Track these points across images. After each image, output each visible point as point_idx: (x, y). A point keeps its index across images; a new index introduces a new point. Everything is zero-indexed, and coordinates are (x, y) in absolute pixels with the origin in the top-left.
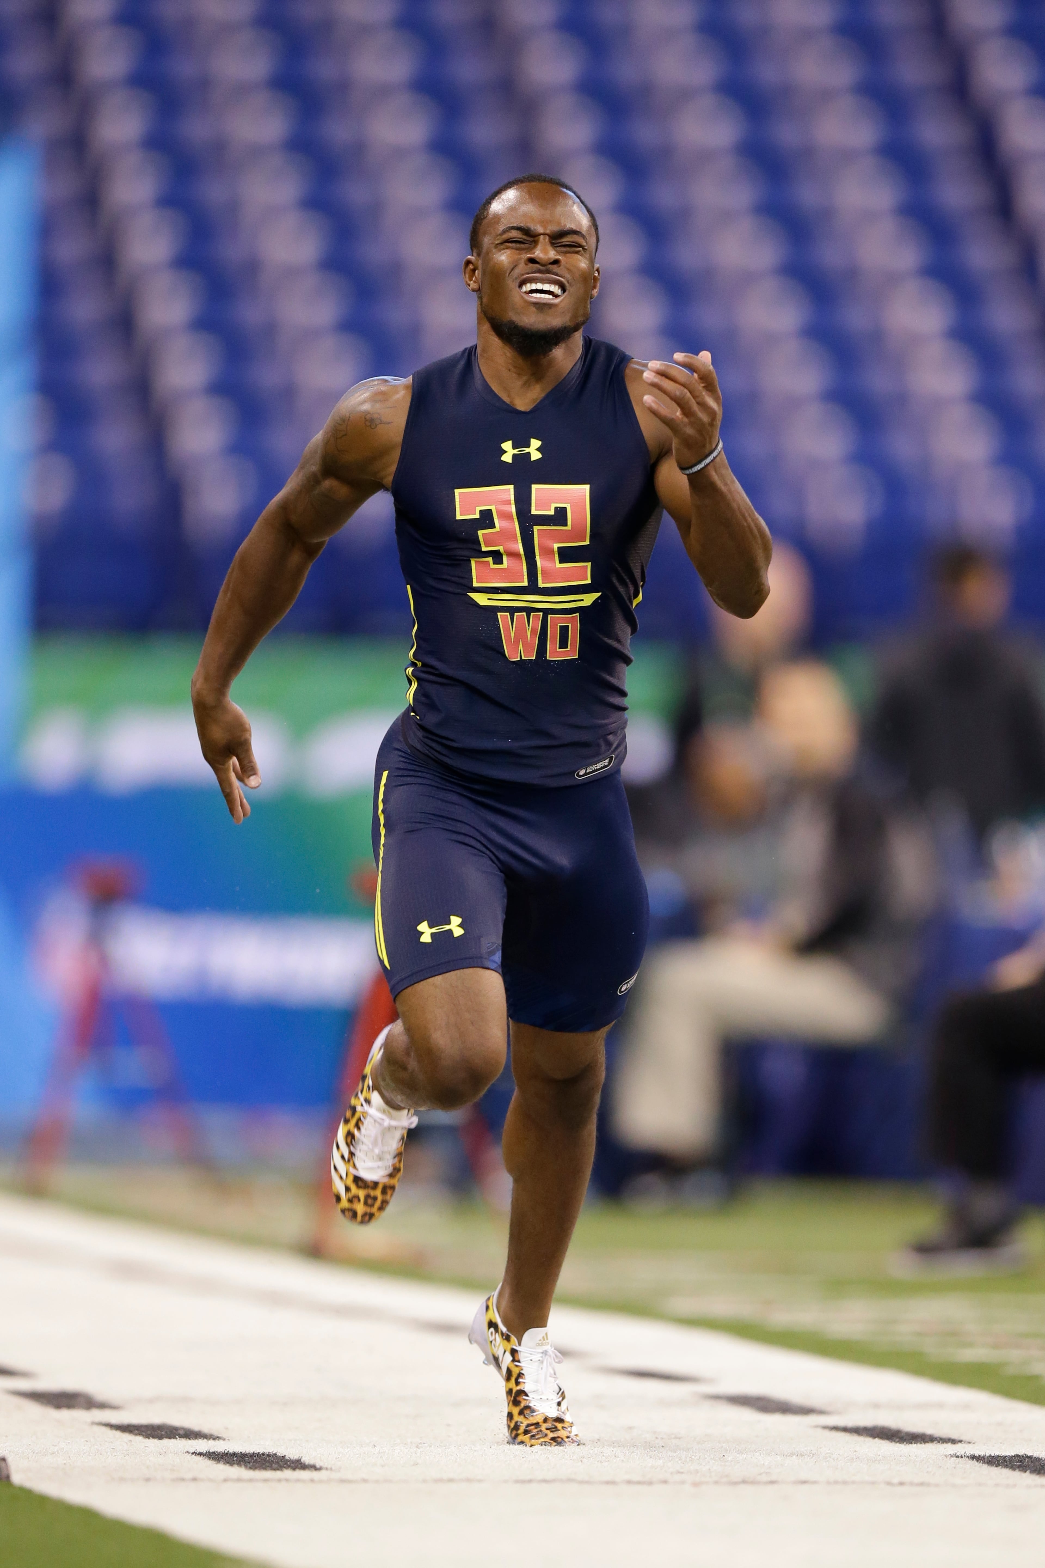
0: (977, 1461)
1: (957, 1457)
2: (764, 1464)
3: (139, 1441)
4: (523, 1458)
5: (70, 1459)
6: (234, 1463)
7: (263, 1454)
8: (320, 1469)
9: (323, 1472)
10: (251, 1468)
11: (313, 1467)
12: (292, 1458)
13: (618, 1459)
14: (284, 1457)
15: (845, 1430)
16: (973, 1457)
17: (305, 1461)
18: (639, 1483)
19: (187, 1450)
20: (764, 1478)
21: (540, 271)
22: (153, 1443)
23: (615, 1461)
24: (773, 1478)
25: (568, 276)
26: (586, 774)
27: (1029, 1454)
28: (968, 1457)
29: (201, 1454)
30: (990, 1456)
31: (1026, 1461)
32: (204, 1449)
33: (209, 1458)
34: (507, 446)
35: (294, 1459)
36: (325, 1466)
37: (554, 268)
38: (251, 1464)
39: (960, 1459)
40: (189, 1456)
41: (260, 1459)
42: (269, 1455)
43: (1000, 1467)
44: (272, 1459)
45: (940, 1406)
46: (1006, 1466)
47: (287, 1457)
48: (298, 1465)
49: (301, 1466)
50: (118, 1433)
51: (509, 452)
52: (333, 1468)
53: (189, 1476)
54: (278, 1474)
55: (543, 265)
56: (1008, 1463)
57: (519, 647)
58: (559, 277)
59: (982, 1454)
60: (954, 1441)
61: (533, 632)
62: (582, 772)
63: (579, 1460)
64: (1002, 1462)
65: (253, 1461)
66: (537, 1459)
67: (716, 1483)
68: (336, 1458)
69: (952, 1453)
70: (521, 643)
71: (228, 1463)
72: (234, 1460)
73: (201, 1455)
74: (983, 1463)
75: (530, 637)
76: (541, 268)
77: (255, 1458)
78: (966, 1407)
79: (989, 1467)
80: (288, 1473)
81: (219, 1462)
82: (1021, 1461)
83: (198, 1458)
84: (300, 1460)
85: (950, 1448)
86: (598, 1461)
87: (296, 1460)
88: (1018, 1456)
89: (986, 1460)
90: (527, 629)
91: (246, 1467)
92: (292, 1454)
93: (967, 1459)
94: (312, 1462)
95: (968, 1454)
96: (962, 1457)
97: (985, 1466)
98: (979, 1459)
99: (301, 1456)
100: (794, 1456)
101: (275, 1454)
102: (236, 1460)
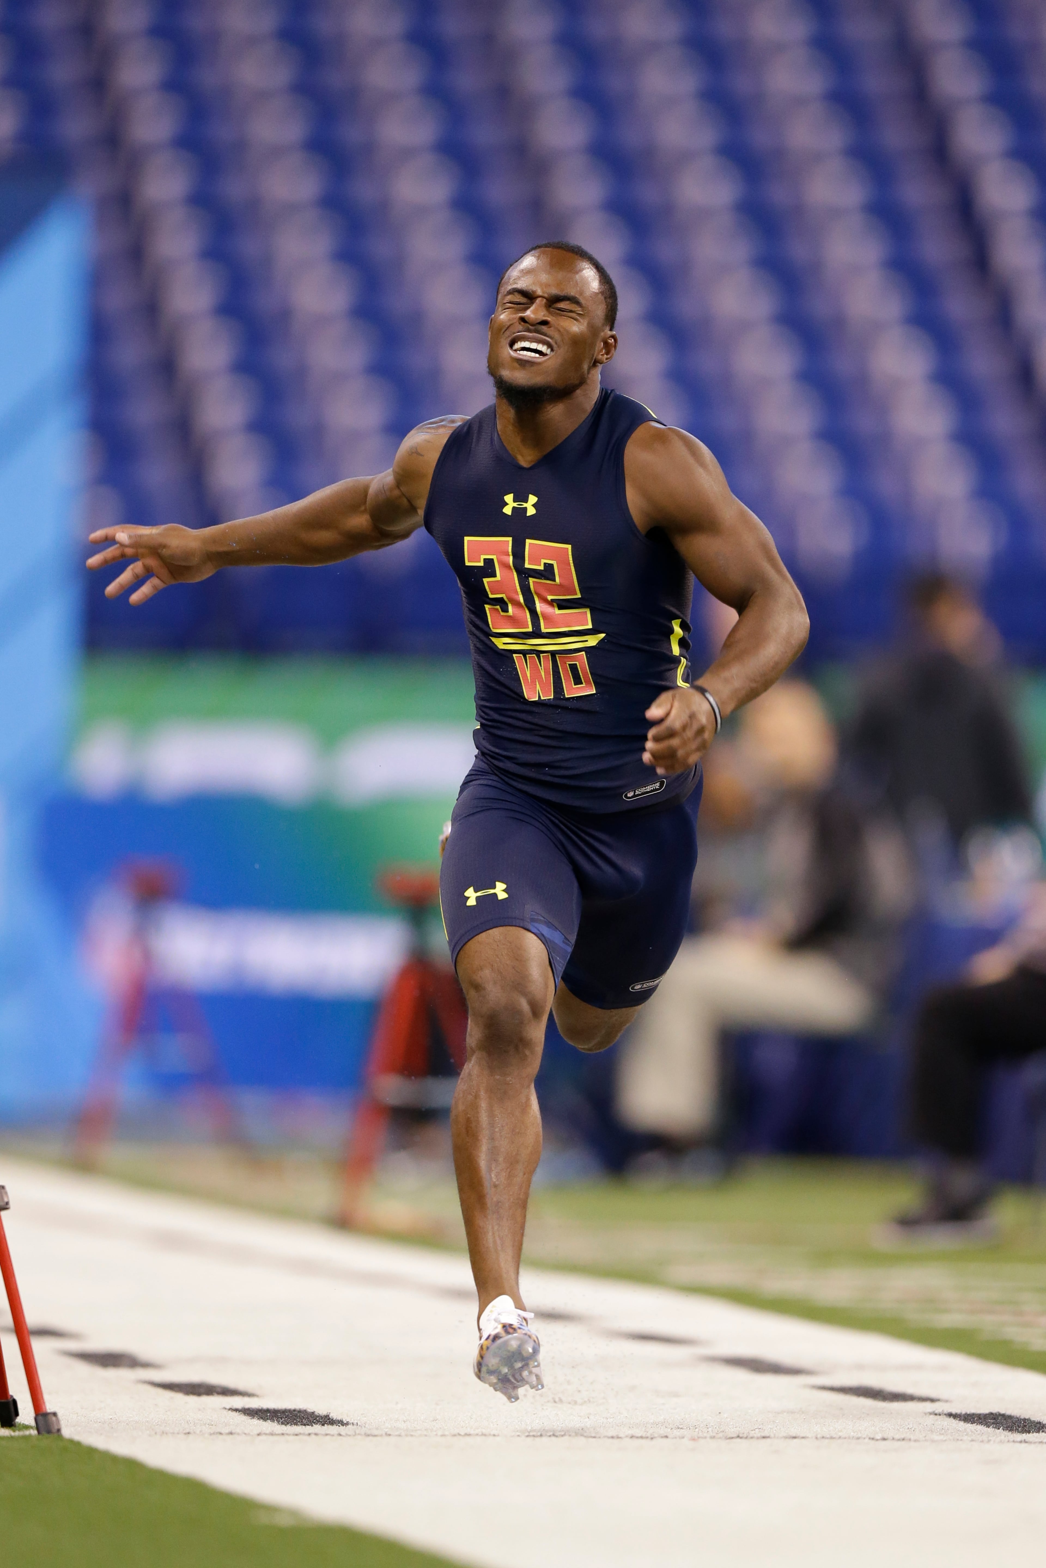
0: (954, 1419)
1: (936, 1414)
2: (757, 1420)
3: (179, 1398)
4: (534, 1414)
5: (116, 1414)
6: (267, 1419)
7: (294, 1410)
8: (347, 1424)
9: (350, 1426)
10: (282, 1423)
11: (341, 1423)
12: (321, 1414)
13: (622, 1416)
14: (313, 1413)
15: (833, 1389)
16: (950, 1415)
17: (333, 1417)
18: (642, 1437)
19: (224, 1406)
20: (758, 1434)
21: (529, 331)
22: (192, 1400)
23: (619, 1417)
24: (766, 1434)
25: (557, 336)
26: (634, 796)
27: (1002, 1412)
28: (945, 1414)
29: (236, 1410)
30: (966, 1414)
31: (999, 1418)
32: (239, 1406)
33: (245, 1414)
34: (509, 498)
35: (323, 1415)
36: (351, 1422)
37: (544, 328)
38: (283, 1419)
39: (938, 1417)
40: (225, 1412)
41: (291, 1414)
42: (300, 1411)
43: (975, 1424)
44: (303, 1415)
45: (919, 1367)
46: (981, 1423)
47: (316, 1413)
48: (326, 1420)
49: (329, 1422)
50: (160, 1391)
51: (510, 503)
52: (359, 1424)
53: (226, 1430)
54: (308, 1429)
55: (532, 325)
56: (983, 1420)
57: (536, 687)
58: (548, 337)
59: (958, 1412)
60: (932, 1400)
61: (547, 672)
62: (630, 794)
63: (586, 1417)
64: (977, 1420)
65: (284, 1417)
66: (548, 1416)
67: (713, 1437)
68: (362, 1414)
69: (931, 1411)
70: (537, 683)
71: (262, 1418)
72: (267, 1416)
73: (236, 1412)
74: (959, 1420)
75: (545, 678)
76: (530, 327)
77: (287, 1414)
78: (943, 1368)
79: (965, 1424)
80: (317, 1428)
81: (254, 1418)
82: (995, 1419)
83: (234, 1413)
84: (329, 1416)
85: (928, 1407)
86: (603, 1418)
87: (324, 1416)
88: (992, 1414)
89: (962, 1418)
90: (540, 669)
91: (278, 1422)
92: (320, 1409)
93: (945, 1416)
94: (339, 1418)
95: (946, 1412)
96: (940, 1415)
97: (962, 1423)
98: (955, 1416)
99: (329, 1412)
100: (785, 1414)
101: (305, 1411)
102: (270, 1416)
